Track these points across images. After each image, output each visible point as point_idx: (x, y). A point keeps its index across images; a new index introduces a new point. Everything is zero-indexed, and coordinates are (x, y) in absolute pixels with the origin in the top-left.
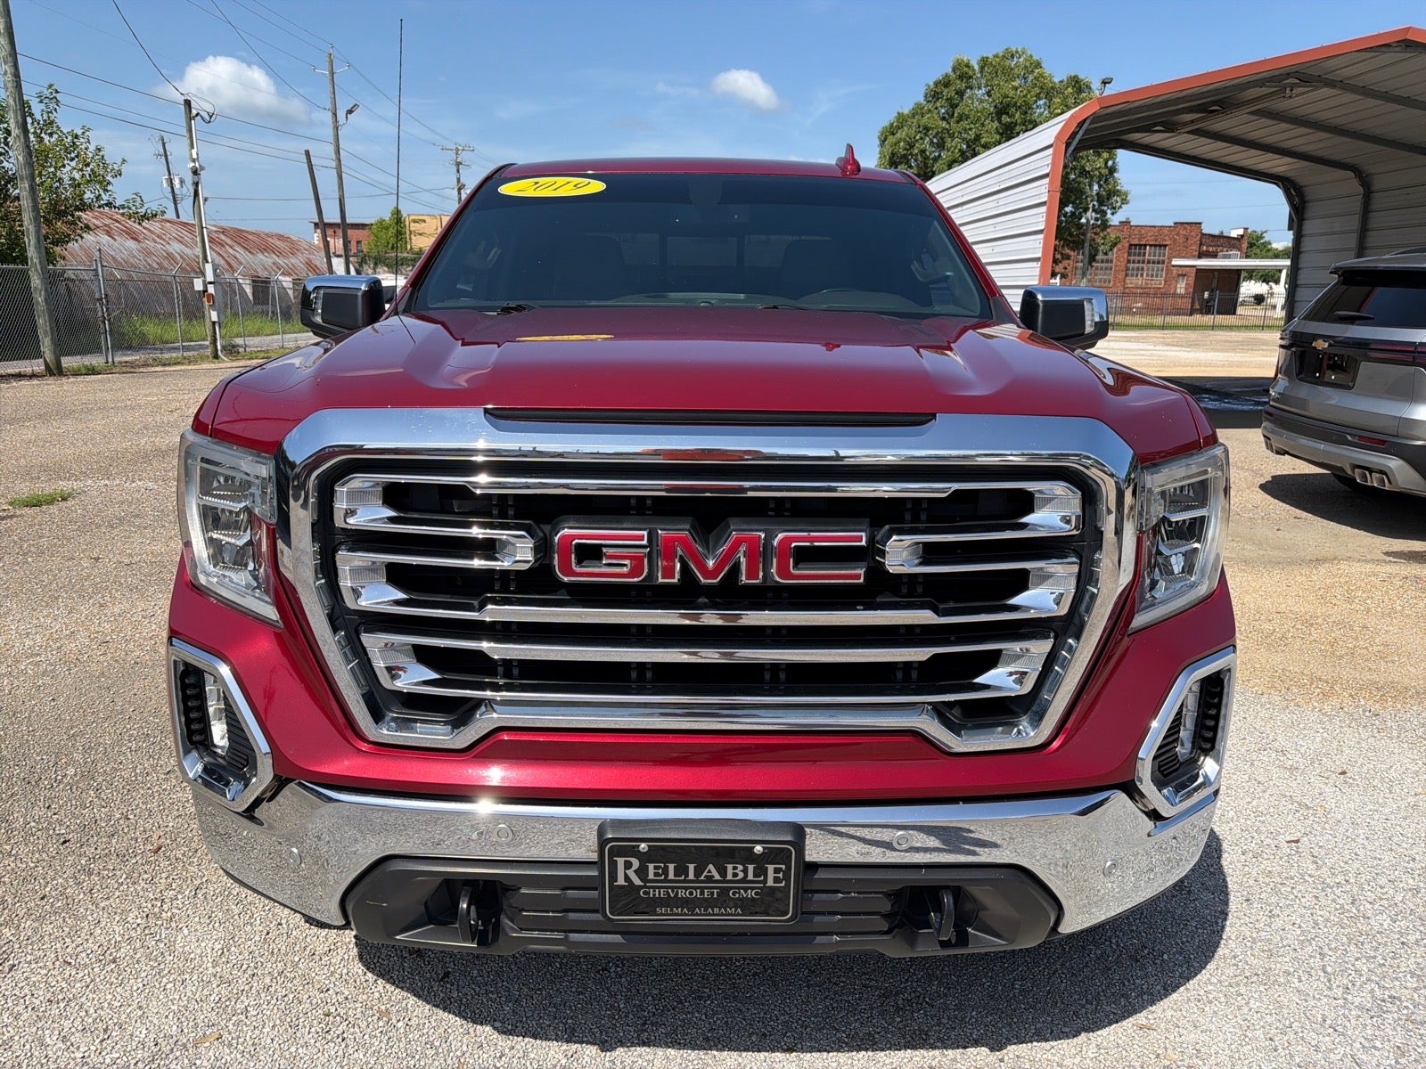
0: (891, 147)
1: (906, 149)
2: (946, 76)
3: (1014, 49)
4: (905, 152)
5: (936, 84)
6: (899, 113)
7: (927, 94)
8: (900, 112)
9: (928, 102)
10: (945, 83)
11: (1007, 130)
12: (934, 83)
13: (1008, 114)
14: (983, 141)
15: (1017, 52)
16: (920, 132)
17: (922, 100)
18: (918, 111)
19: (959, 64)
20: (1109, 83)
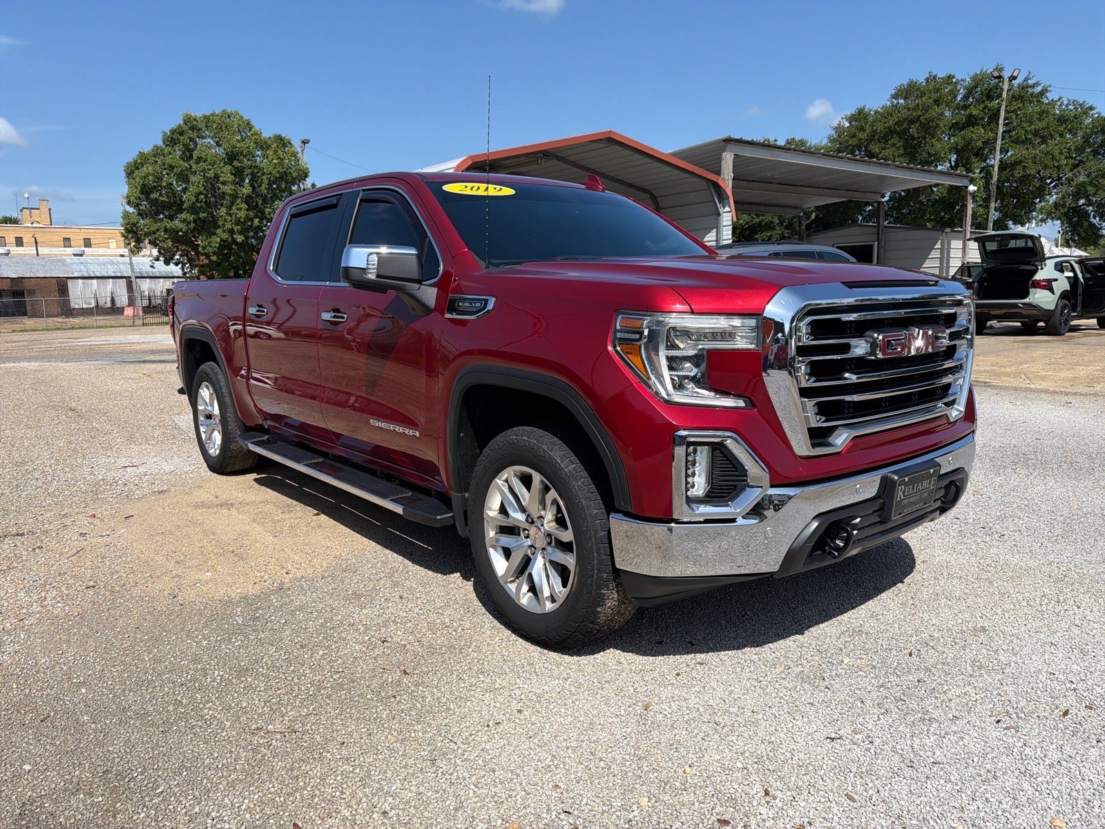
0: (141, 179)
1: (154, 182)
2: (180, 126)
3: (229, 111)
4: (155, 184)
5: (173, 132)
6: (140, 152)
7: (164, 139)
8: (142, 151)
9: (166, 146)
10: (179, 131)
11: (238, 171)
12: (170, 131)
13: (238, 160)
14: (221, 179)
15: (232, 114)
16: (165, 169)
17: (160, 143)
18: (157, 152)
19: (189, 118)
20: (308, 143)
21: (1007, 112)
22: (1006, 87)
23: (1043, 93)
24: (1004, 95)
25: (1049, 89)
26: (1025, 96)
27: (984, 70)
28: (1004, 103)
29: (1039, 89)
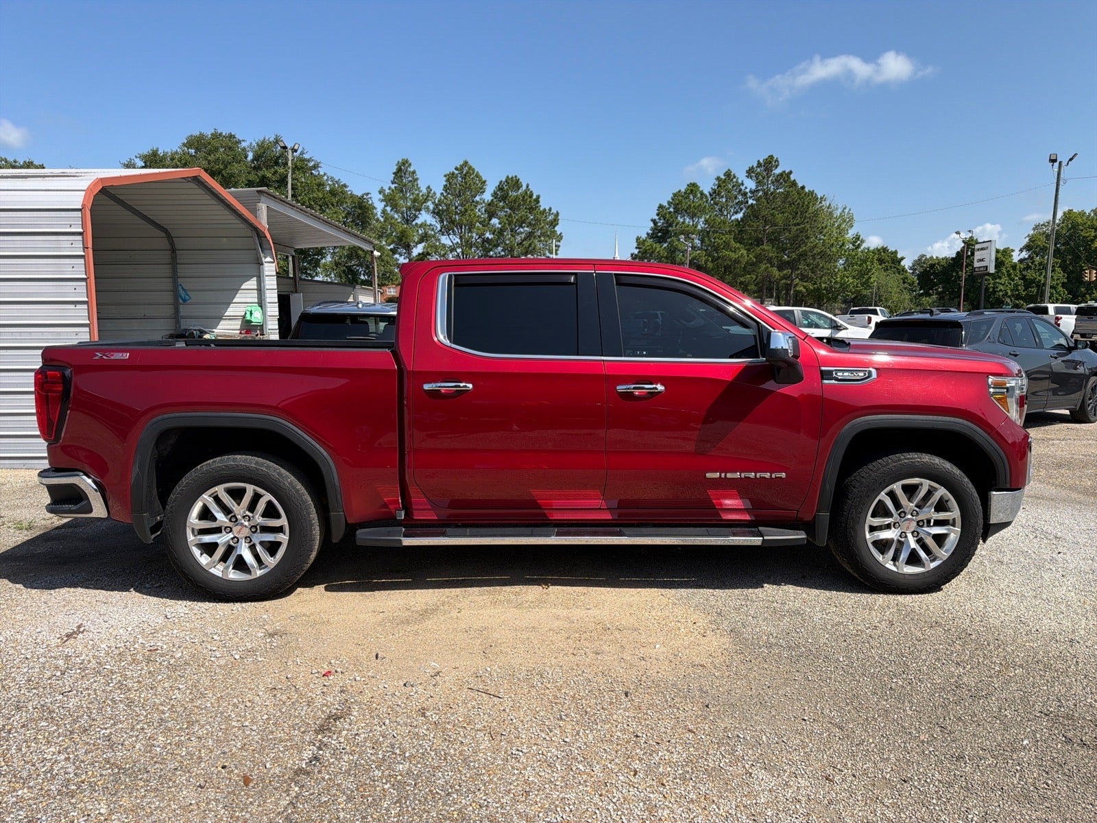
21: (293, 179)
22: (290, 157)
23: (316, 167)
24: (290, 164)
25: (320, 165)
26: (302, 166)
27: (267, 138)
28: (290, 170)
29: (311, 164)
